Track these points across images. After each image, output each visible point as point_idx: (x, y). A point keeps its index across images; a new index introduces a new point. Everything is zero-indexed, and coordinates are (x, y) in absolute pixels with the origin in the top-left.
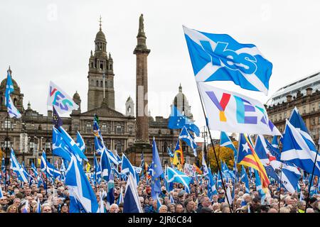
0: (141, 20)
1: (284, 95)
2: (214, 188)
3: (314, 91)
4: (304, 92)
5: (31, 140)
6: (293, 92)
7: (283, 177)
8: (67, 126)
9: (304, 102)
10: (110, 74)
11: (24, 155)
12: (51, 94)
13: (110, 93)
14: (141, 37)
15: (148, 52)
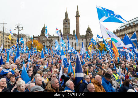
0: (77, 7)
1: (124, 26)
2: (101, 57)
3: (136, 24)
4: (132, 24)
5: (49, 43)
6: (128, 24)
7: (128, 55)
8: (58, 39)
9: (132, 28)
10: (69, 24)
11: (48, 46)
12: (56, 30)
13: (69, 29)
14: (77, 12)
15: (79, 16)
